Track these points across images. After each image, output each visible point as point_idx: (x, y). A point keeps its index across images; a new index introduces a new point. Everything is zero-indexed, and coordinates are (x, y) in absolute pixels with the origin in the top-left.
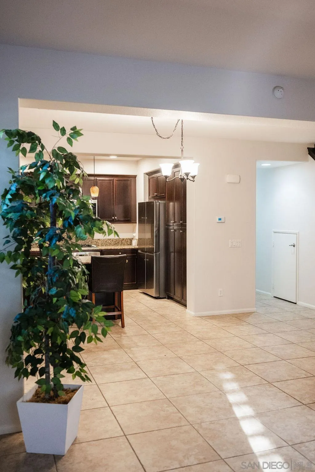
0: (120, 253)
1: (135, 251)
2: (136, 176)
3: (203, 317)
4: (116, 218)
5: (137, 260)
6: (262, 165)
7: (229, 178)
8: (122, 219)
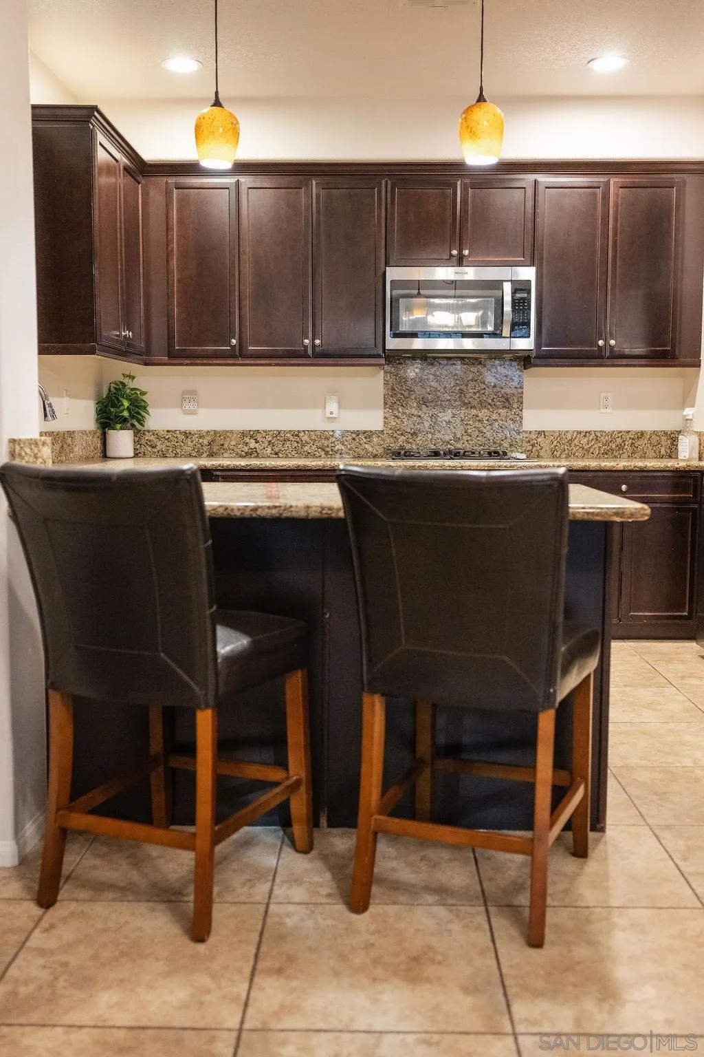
0: (624, 488)
1: (691, 481)
2: (703, 164)
4: (612, 342)
5: (694, 518)
8: (640, 350)
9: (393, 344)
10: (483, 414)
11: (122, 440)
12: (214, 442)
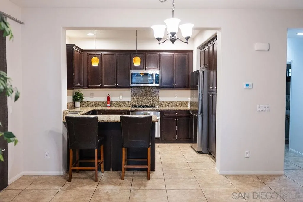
0: (177, 113)
2: (193, 51)
3: (227, 175)
4: (175, 85)
6: (298, 34)
7: (257, 46)
8: (180, 86)
9: (132, 85)
10: (151, 98)
11: (78, 104)
12: (97, 104)
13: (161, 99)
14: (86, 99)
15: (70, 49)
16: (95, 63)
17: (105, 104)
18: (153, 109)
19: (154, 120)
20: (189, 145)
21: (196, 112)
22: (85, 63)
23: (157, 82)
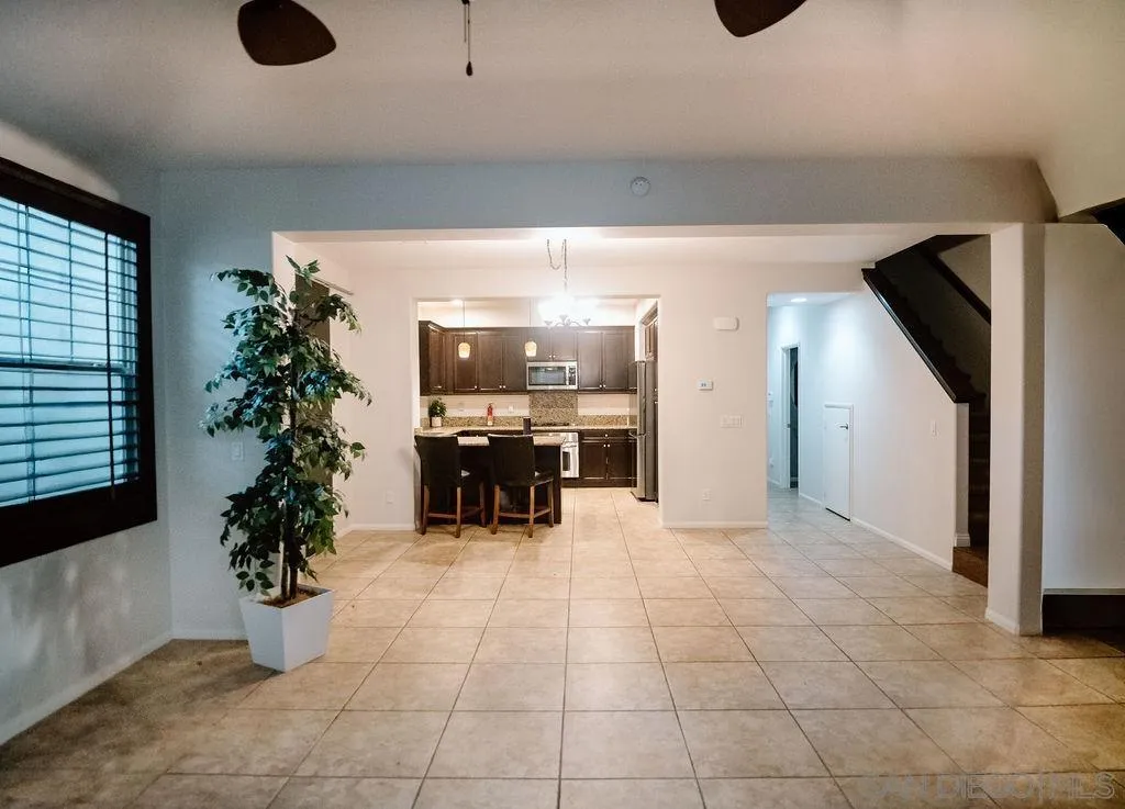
0: (607, 436)
2: (633, 327)
4: (605, 386)
7: (718, 323)
8: (614, 388)
9: (529, 388)
10: (564, 410)
11: (437, 421)
12: (470, 421)
13: (582, 412)
14: (450, 413)
15: (424, 328)
16: (464, 352)
17: (483, 421)
18: (566, 428)
19: (565, 448)
20: (627, 490)
21: (635, 432)
22: (450, 352)
23: (572, 382)
